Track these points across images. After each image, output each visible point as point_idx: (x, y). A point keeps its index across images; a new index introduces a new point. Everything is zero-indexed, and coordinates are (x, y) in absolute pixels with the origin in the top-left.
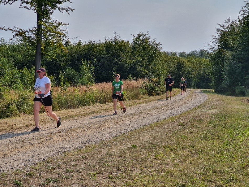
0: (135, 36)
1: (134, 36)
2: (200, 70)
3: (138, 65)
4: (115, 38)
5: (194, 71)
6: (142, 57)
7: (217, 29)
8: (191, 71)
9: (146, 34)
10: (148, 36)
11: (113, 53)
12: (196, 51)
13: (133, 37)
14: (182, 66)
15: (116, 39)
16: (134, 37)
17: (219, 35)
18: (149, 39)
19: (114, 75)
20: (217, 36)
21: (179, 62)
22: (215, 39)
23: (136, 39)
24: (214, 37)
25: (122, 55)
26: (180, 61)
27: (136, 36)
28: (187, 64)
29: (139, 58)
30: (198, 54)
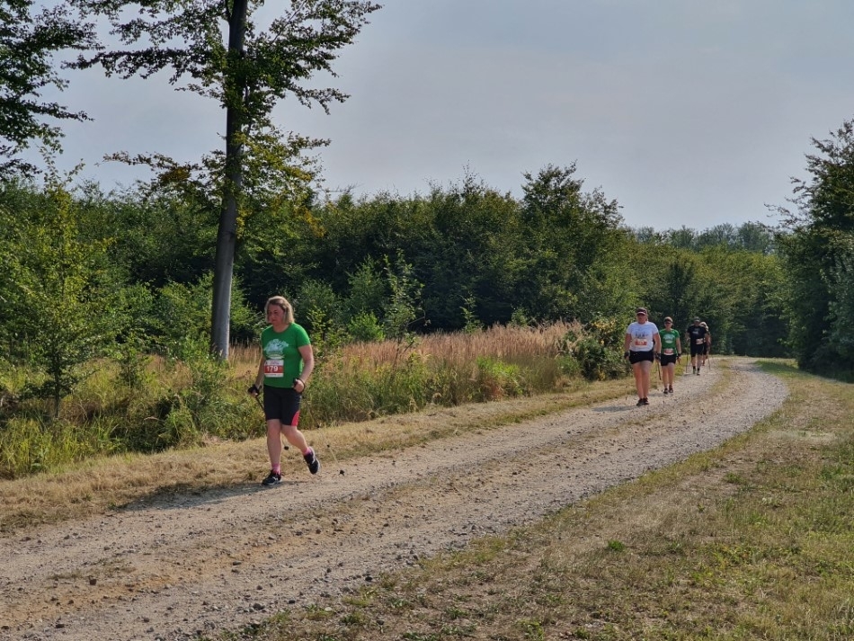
0: (532, 177)
1: (528, 177)
2: (746, 290)
3: (544, 274)
4: (466, 185)
5: (725, 296)
6: (557, 248)
7: (809, 157)
8: (716, 295)
9: (568, 172)
10: (573, 177)
11: (459, 234)
12: (728, 227)
13: (525, 182)
14: (688, 279)
15: (471, 189)
16: (529, 181)
17: (817, 176)
18: (577, 188)
19: (465, 310)
20: (809, 180)
21: (676, 266)
22: (804, 190)
23: (535, 189)
24: (800, 185)
25: (493, 240)
26: (681, 263)
27: (535, 177)
28: (704, 273)
29: (549, 253)
30: (734, 238)
